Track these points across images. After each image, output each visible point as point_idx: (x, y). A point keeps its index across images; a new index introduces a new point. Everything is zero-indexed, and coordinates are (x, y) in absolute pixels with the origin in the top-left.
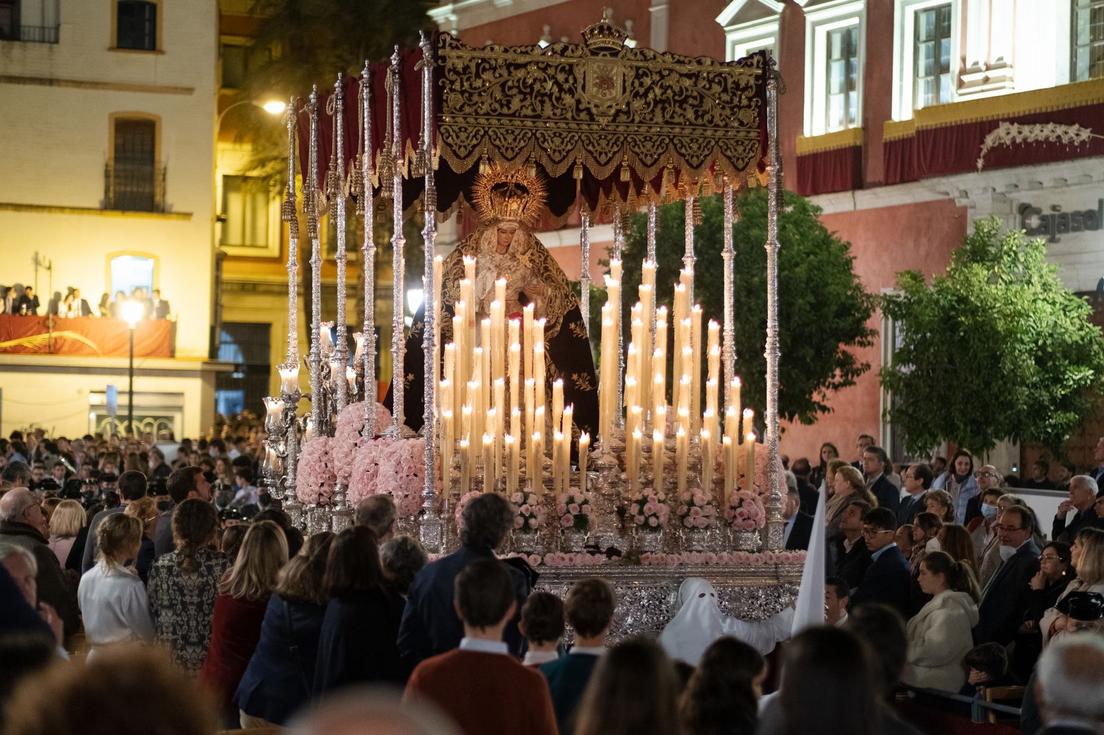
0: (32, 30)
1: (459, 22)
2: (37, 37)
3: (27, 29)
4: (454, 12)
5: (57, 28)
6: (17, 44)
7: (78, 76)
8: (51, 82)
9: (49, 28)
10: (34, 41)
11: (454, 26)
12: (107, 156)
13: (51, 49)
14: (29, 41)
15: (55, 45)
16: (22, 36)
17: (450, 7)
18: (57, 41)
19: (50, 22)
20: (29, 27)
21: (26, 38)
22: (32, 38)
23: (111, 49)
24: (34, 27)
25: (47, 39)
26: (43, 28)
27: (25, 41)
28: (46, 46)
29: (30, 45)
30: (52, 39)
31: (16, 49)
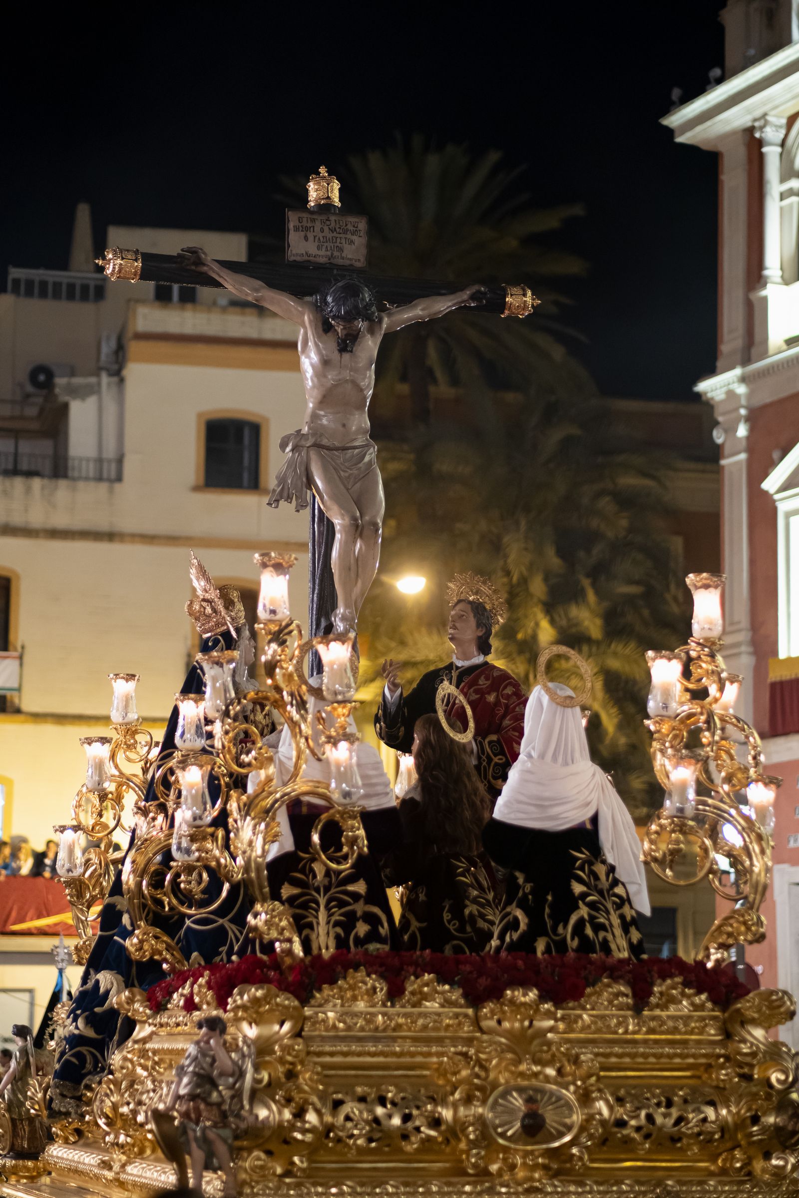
0: (84, 464)
1: (750, 396)
2: (91, 474)
3: (76, 463)
4: (743, 379)
5: (120, 461)
6: (62, 483)
7: (149, 528)
8: (110, 536)
9: (109, 461)
10: (87, 479)
11: (743, 402)
12: (189, 643)
13: (111, 491)
14: (79, 478)
15: (117, 486)
16: (70, 473)
17: (738, 371)
18: (119, 478)
19: (110, 452)
20: (81, 459)
21: (76, 474)
22: (84, 474)
23: (196, 489)
24: (88, 460)
25: (105, 475)
26: (100, 461)
27: (74, 479)
28: (103, 487)
29: (81, 484)
30: (113, 475)
31: (62, 490)
